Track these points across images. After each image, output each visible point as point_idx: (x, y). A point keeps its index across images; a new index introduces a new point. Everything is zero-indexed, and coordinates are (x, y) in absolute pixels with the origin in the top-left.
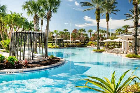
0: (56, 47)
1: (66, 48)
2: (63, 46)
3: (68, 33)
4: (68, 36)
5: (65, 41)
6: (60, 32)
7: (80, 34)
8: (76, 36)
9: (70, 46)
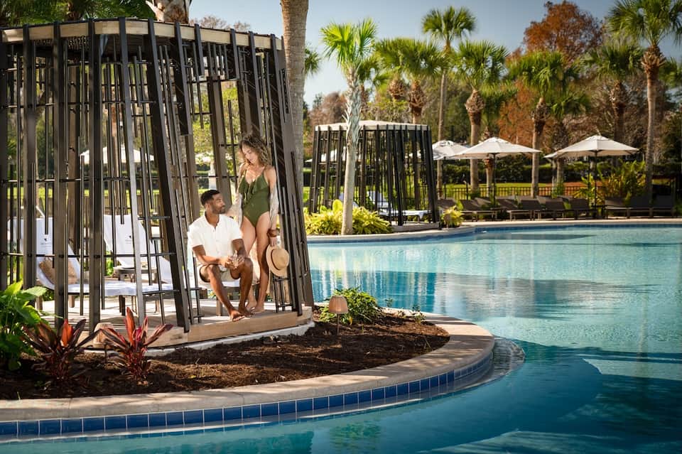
0: (357, 227)
1: (465, 235)
2: (433, 216)
3: (474, 56)
4: (486, 90)
5: (445, 150)
6: (384, 49)
7: (621, 62)
8: (574, 92)
9: (503, 216)
